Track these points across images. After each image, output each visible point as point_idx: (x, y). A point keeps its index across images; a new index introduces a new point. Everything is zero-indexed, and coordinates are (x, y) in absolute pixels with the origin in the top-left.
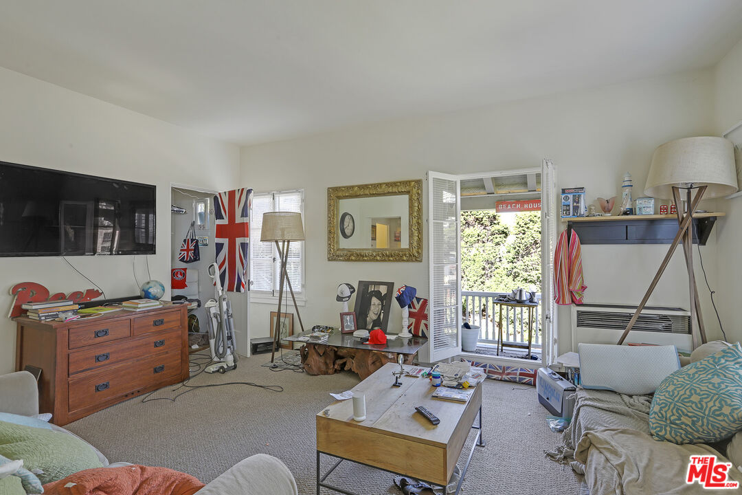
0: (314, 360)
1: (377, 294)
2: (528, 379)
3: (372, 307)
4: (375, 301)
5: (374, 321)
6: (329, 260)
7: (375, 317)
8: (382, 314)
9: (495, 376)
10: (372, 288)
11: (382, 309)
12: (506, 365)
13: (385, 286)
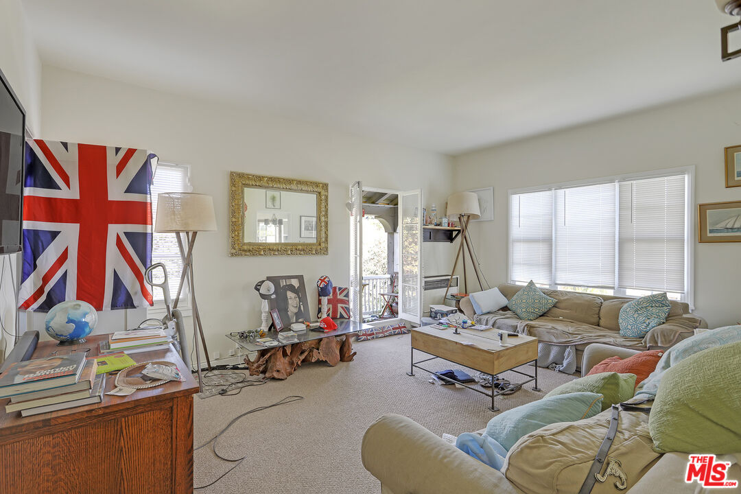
0: (281, 363)
1: (291, 288)
2: (397, 330)
3: (290, 301)
4: (290, 294)
5: (296, 314)
6: (232, 255)
7: (296, 310)
8: (302, 306)
9: (381, 335)
10: (283, 283)
11: (300, 301)
12: (381, 326)
13: (296, 280)
